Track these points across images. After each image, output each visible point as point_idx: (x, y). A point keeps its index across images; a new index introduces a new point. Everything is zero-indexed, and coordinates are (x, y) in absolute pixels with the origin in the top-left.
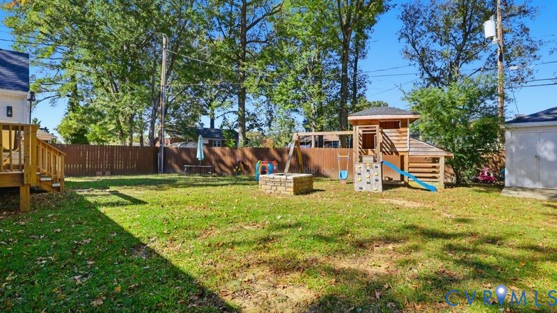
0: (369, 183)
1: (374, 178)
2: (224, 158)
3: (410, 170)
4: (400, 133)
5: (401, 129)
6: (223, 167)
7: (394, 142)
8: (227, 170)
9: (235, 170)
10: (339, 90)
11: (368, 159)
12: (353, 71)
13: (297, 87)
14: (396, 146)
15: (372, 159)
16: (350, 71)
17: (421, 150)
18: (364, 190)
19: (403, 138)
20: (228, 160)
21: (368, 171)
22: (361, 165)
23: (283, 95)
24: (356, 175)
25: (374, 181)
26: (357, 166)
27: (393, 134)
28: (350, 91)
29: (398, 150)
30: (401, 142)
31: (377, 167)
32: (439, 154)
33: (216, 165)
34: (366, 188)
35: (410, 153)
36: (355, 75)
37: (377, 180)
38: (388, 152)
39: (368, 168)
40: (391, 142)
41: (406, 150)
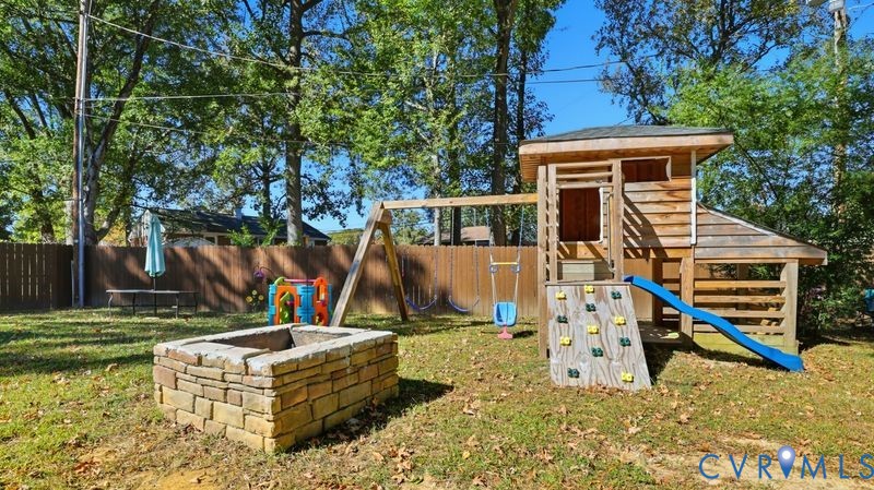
0: (597, 353)
1: (614, 335)
2: (225, 272)
3: (699, 299)
4: (671, 192)
5: (673, 183)
6: (223, 292)
7: (653, 220)
8: (232, 298)
9: (250, 299)
10: (490, 136)
11: (579, 269)
12: (516, 98)
13: (402, 118)
14: (658, 231)
15: (590, 269)
16: (511, 97)
17: (730, 241)
18: (585, 380)
19: (679, 208)
20: (237, 277)
21: (590, 308)
22: (566, 290)
23: (375, 137)
24: (553, 323)
25: (614, 348)
26: (554, 293)
27: (649, 197)
28: (511, 137)
29: (664, 242)
30: (674, 219)
31: (616, 296)
32: (781, 253)
33: (208, 288)
34: (592, 373)
35: (698, 252)
36: (521, 107)
37: (625, 343)
38: (634, 250)
39: (590, 300)
40: (645, 221)
41: (686, 241)
